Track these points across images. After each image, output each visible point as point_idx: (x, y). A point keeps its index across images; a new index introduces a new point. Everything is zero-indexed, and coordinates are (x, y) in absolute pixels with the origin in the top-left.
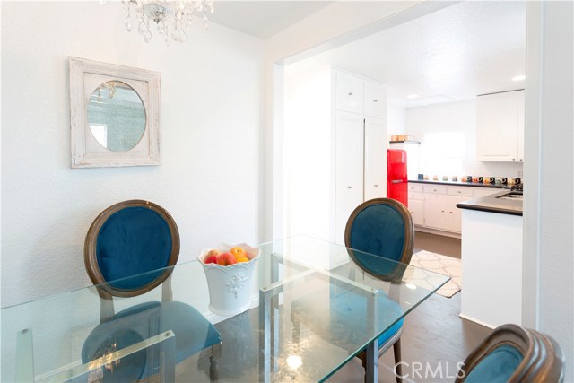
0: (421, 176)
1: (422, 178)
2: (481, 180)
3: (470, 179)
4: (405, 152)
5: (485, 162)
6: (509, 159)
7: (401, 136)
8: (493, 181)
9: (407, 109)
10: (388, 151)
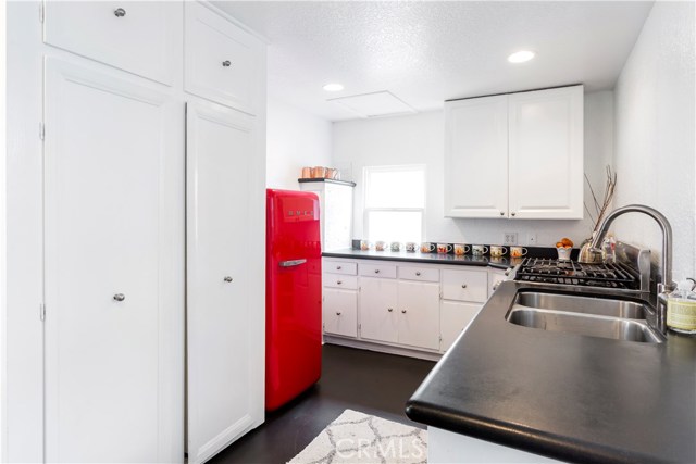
0: (356, 245)
1: (359, 248)
2: (450, 250)
3: (434, 249)
4: (316, 198)
5: (457, 219)
6: (495, 214)
7: (319, 169)
8: (469, 250)
9: (333, 123)
10: (270, 193)
